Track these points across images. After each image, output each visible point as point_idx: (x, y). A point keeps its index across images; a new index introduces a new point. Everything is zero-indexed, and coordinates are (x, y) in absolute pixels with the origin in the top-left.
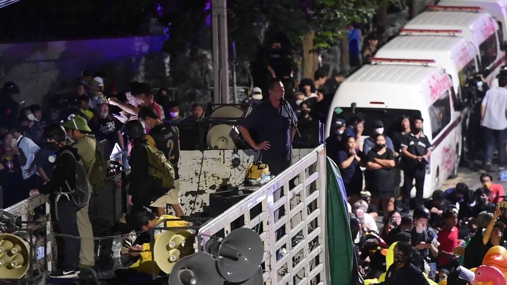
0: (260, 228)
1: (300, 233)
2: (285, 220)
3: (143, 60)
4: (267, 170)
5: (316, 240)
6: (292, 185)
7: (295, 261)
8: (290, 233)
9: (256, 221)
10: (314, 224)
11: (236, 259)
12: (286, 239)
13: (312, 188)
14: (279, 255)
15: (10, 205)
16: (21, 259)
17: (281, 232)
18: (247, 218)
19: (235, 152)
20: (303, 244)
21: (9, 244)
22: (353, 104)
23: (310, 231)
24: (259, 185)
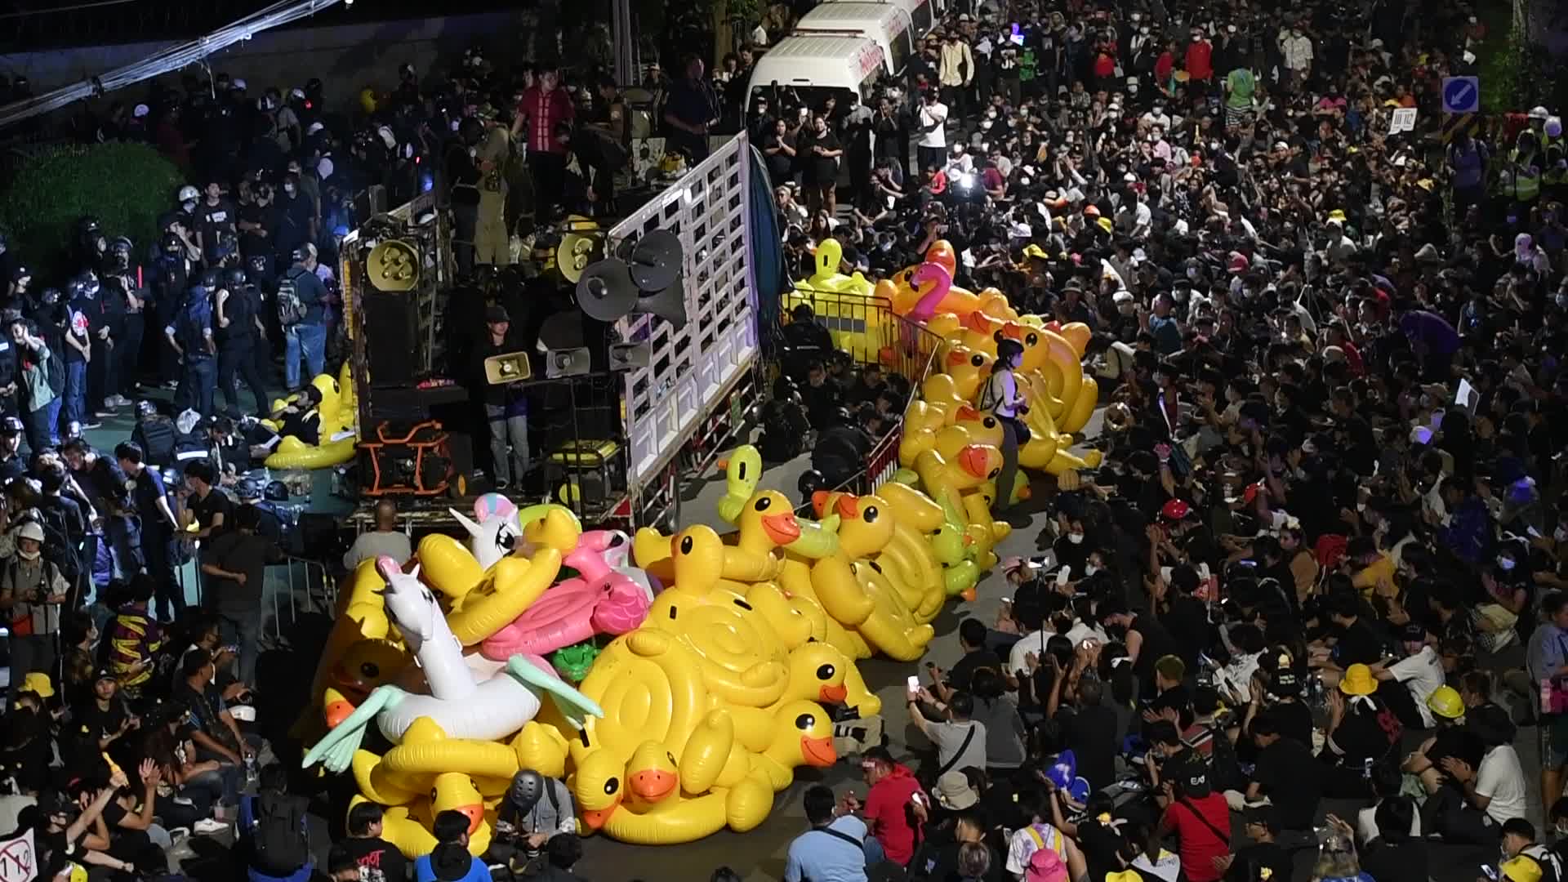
0: (676, 228)
1: (722, 232)
2: (704, 217)
3: (532, 37)
4: (683, 161)
5: (739, 240)
6: (711, 178)
7: (717, 264)
8: (711, 232)
9: (672, 220)
10: (736, 223)
11: (652, 265)
12: (706, 239)
13: (733, 181)
14: (698, 259)
15: (394, 208)
16: (410, 269)
17: (700, 233)
18: (662, 217)
19: (644, 141)
20: (726, 244)
21: (396, 252)
22: (774, 82)
23: (732, 230)
24: (675, 179)
